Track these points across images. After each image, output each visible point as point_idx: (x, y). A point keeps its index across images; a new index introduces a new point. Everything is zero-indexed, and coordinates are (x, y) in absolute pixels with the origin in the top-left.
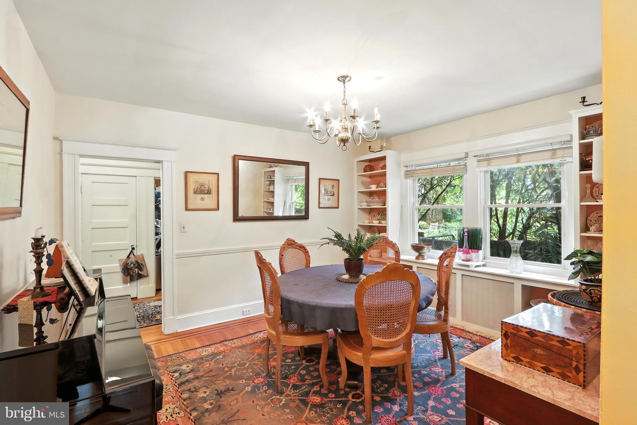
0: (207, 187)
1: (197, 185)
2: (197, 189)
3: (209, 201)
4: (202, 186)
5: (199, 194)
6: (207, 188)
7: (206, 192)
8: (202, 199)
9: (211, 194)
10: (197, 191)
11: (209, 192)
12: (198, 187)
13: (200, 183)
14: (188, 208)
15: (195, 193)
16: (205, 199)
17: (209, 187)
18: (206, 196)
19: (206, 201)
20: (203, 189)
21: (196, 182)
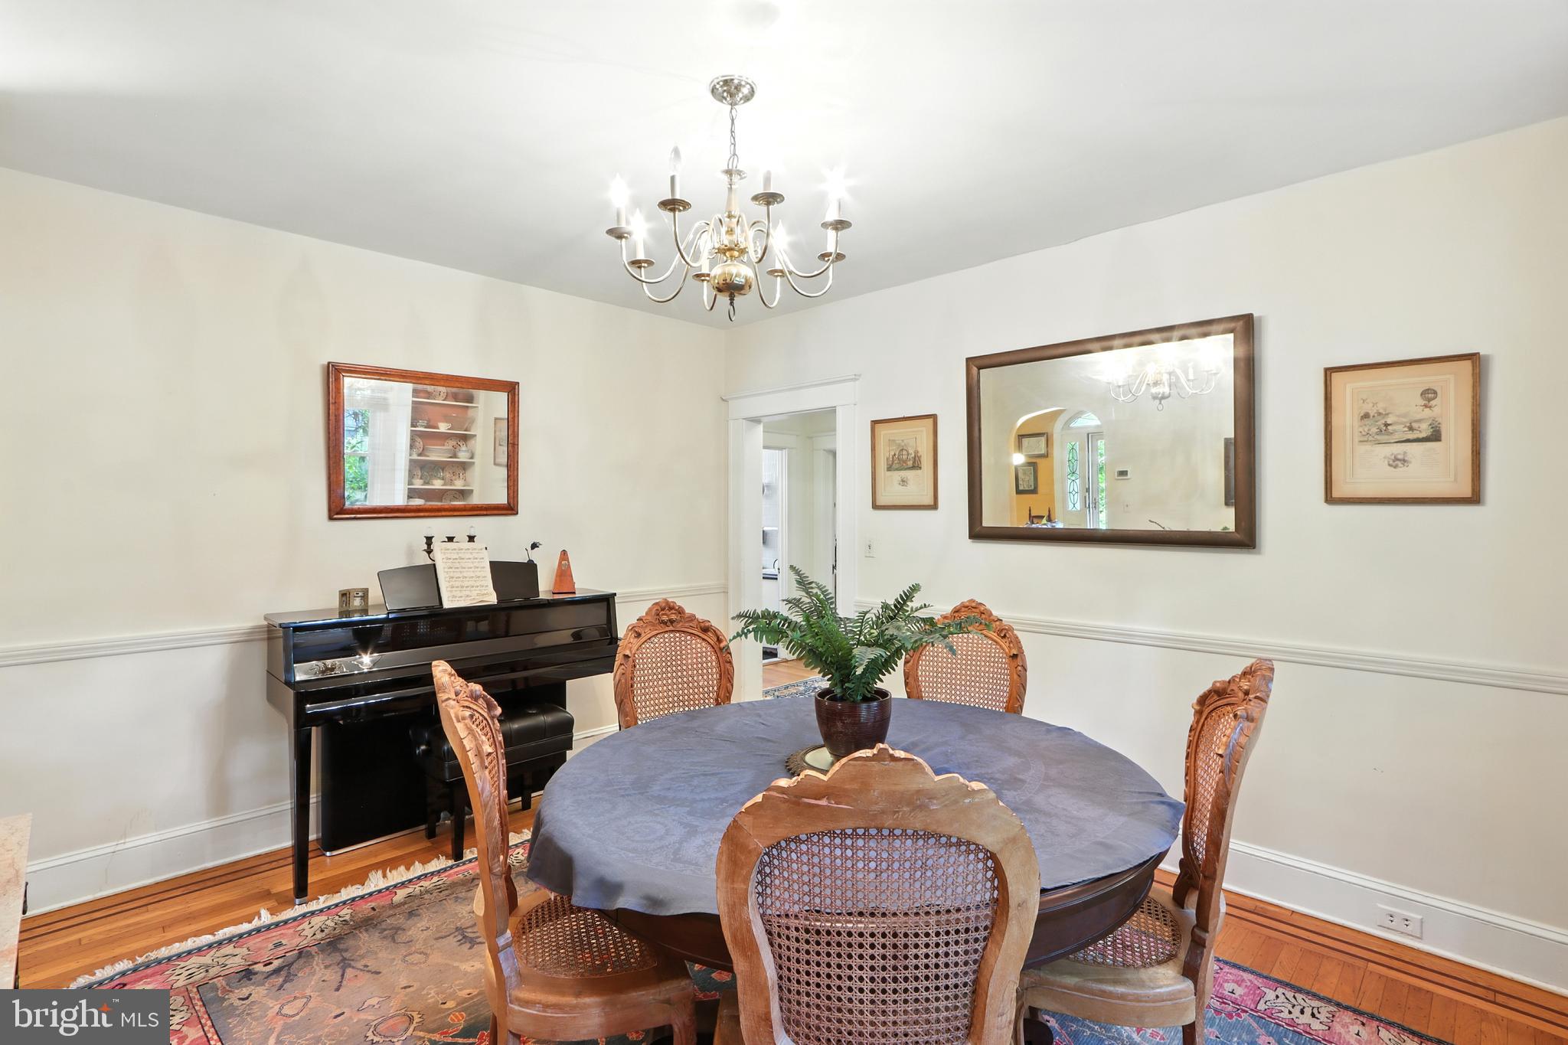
0: (911, 451)
1: (893, 450)
2: (893, 458)
3: (917, 486)
4: (902, 450)
5: (897, 469)
6: (913, 455)
7: (910, 463)
8: (903, 481)
9: (920, 468)
10: (893, 463)
11: (916, 466)
12: (895, 455)
13: (899, 445)
14: (877, 504)
15: (889, 469)
16: (908, 482)
17: (916, 452)
18: (909, 474)
19: (912, 487)
20: (905, 457)
21: (891, 442)
